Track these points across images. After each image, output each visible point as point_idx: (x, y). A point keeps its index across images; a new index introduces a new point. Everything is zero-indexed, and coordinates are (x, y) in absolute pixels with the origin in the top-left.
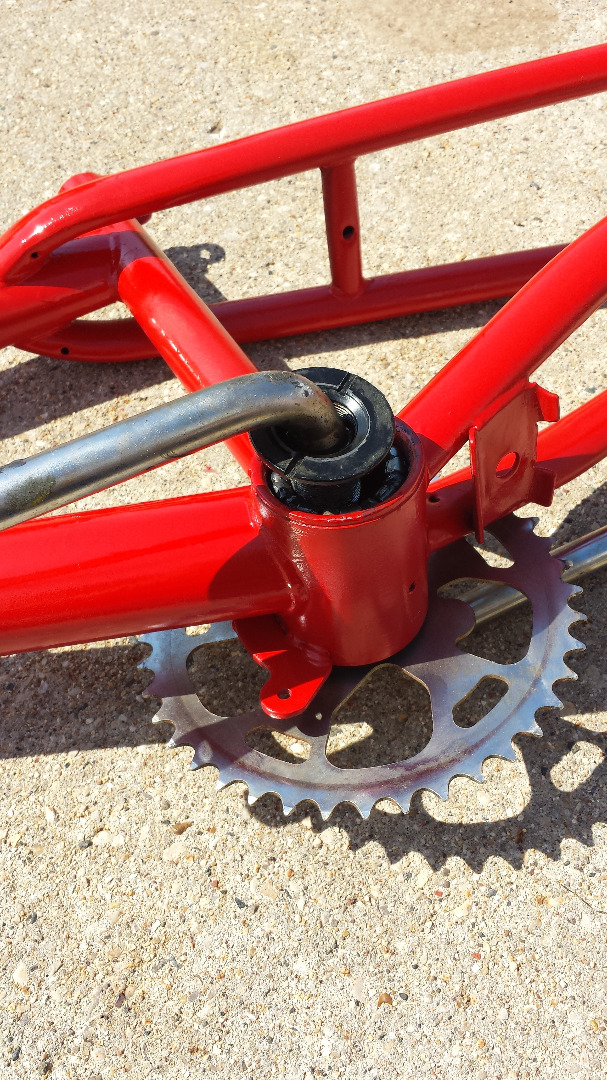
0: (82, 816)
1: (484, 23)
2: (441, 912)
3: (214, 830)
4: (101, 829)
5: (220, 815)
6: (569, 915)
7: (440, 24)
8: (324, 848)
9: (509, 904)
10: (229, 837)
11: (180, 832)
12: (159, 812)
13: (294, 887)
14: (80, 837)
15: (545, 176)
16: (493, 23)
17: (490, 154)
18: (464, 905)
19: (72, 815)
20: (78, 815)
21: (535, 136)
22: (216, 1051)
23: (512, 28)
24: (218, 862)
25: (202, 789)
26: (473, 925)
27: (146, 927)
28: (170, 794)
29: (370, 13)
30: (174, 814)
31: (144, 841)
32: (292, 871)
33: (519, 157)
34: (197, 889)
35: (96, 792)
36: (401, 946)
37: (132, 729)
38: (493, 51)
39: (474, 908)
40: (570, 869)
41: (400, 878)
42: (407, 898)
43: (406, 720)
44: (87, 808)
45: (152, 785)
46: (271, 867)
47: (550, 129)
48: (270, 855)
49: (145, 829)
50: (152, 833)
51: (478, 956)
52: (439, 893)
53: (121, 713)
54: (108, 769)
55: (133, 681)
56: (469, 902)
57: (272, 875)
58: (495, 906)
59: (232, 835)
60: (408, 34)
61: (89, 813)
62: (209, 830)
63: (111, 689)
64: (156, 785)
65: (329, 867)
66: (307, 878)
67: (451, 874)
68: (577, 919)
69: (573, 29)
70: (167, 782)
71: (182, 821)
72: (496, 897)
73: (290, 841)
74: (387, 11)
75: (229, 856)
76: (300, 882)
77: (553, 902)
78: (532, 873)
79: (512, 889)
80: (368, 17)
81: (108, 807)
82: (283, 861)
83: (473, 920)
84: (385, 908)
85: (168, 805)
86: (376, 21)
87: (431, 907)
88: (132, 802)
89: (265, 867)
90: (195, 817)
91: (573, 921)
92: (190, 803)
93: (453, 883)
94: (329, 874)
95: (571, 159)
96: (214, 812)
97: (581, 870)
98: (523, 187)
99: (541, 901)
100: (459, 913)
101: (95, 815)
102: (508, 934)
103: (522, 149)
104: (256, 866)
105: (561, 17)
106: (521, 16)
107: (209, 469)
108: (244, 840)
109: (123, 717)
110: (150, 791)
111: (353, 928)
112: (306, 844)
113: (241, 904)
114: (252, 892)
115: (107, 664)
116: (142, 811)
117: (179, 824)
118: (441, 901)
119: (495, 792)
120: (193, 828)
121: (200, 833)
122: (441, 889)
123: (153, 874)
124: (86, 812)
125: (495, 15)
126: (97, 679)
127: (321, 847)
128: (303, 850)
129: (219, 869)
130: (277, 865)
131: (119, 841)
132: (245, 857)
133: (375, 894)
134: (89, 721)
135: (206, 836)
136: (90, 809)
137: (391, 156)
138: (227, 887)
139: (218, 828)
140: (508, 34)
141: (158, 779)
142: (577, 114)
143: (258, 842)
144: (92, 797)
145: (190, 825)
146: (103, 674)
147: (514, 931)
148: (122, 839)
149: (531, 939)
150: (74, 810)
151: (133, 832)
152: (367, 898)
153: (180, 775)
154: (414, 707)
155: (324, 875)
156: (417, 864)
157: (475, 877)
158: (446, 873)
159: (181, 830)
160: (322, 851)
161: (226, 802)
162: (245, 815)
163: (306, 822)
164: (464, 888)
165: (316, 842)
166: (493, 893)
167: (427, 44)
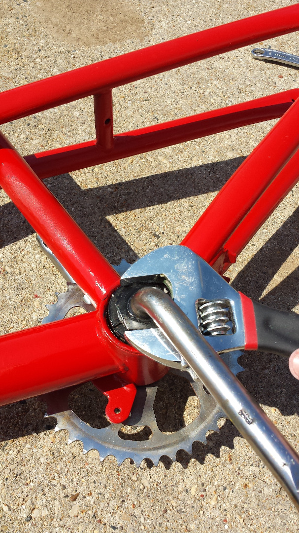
0: (22, 505)
1: (110, 27)
2: (205, 504)
3: (91, 494)
4: (34, 509)
5: (92, 486)
6: (259, 489)
7: (88, 28)
8: (146, 489)
9: (233, 492)
10: (100, 495)
11: (75, 500)
12: (61, 492)
13: (137, 512)
14: (25, 516)
15: (159, 112)
16: (114, 26)
17: (130, 102)
18: (214, 498)
19: (17, 505)
20: (20, 504)
21: (149, 90)
23: (124, 28)
24: (97, 510)
25: (79, 474)
26: (220, 506)
28: (64, 481)
29: (52, 23)
30: (69, 491)
31: (58, 509)
32: (134, 504)
33: (144, 103)
34: (91, 527)
35: (26, 490)
36: (192, 527)
37: (35, 451)
38: (118, 43)
39: (219, 498)
40: (254, 468)
41: (184, 493)
42: (189, 503)
43: (167, 412)
44: (24, 499)
45: (53, 479)
46: (123, 505)
47: (155, 86)
48: (121, 499)
49: (57, 503)
50: (61, 503)
51: (226, 521)
52: (202, 496)
53: (26, 443)
54: (28, 476)
55: (28, 424)
56: (216, 496)
57: (125, 509)
58: (227, 495)
59: (101, 494)
60: (74, 35)
61: (26, 502)
62: (88, 494)
63: (18, 432)
64: (55, 478)
65: (151, 497)
66: (142, 506)
67: (205, 485)
68: (262, 490)
69: (153, 28)
70: (61, 475)
71: (74, 493)
72: (227, 490)
73: (129, 489)
74: (60, 22)
75: (102, 505)
76: (139, 509)
77: (250, 485)
78: (239, 474)
79: (232, 485)
80: (51, 26)
81: (34, 496)
82: (128, 501)
83: (220, 505)
84: (180, 510)
85: (64, 487)
86: (56, 28)
87: (200, 504)
88: (46, 490)
89: (121, 506)
90: (80, 490)
91: (261, 492)
92: (75, 483)
93: (207, 488)
94: (151, 502)
95: (169, 101)
96: (88, 485)
97: (259, 467)
99: (246, 486)
100: (213, 503)
102: (236, 506)
103: (145, 98)
104: (116, 507)
105: (146, 21)
106: (127, 22)
107: (37, 296)
108: (107, 495)
109: (28, 446)
110: (53, 482)
111: (169, 524)
112: (137, 489)
113: (114, 528)
114: (118, 520)
115: (11, 418)
116: (52, 494)
117: (73, 495)
118: (204, 499)
119: (214, 439)
120: (81, 496)
121: (85, 497)
122: (203, 493)
123: (68, 524)
124: (24, 502)
125: (114, 22)
126: (9, 428)
127: (144, 488)
128: (136, 492)
129: (99, 513)
130: (126, 504)
131: (45, 512)
132: (110, 504)
133: (174, 504)
134: (11, 452)
135: (88, 498)
136: (26, 500)
137: (83, 107)
138: (106, 521)
139: (93, 493)
140: (123, 32)
141: (55, 475)
142: (166, 77)
143: (114, 495)
144: (25, 493)
145: (78, 495)
146: (11, 424)
147: (238, 505)
148: (47, 511)
149: (246, 506)
150: (17, 502)
151: (51, 506)
152: (171, 508)
153: (66, 470)
154: (168, 405)
155: (149, 502)
156: (189, 484)
157: (216, 483)
158: (203, 485)
159: (75, 498)
160: (145, 490)
161: (93, 478)
162: (104, 482)
163: (134, 478)
164: (213, 490)
165: (142, 487)
166: (225, 488)
167: (85, 40)
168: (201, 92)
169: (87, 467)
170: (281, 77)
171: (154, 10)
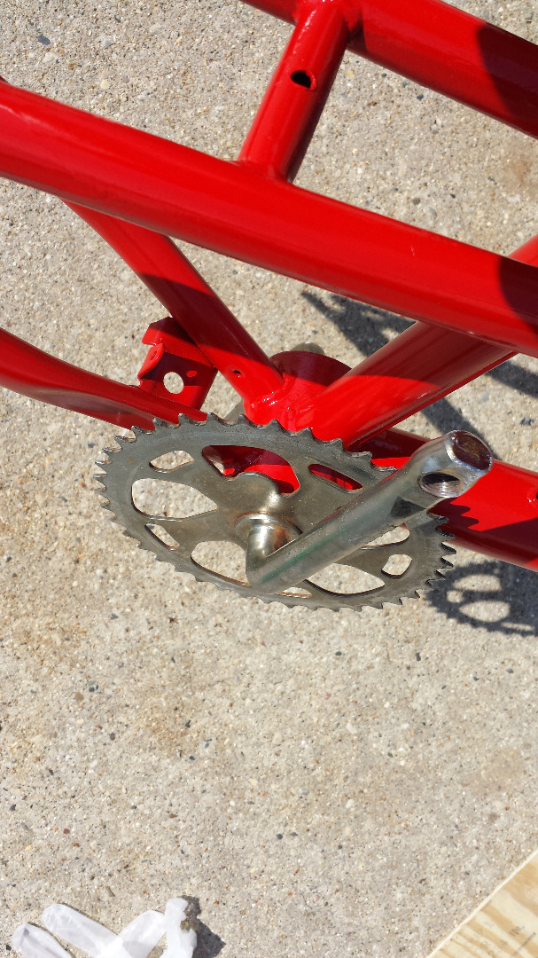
2: (253, 883)
3: (185, 822)
5: (190, 817)
9: (278, 890)
10: (190, 827)
12: (167, 806)
13: (204, 855)
18: (262, 884)
22: (152, 895)
24: (181, 834)
25: (187, 804)
27: (145, 847)
28: (174, 801)
30: (173, 810)
31: (157, 815)
32: (207, 849)
34: (169, 841)
36: (232, 889)
39: (265, 887)
40: (307, 888)
42: (243, 874)
44: (140, 793)
45: (168, 795)
46: (200, 844)
48: (202, 840)
49: (159, 811)
50: (161, 813)
51: (256, 902)
52: (256, 877)
54: (154, 781)
57: (199, 847)
58: (273, 889)
62: (183, 820)
64: (170, 795)
66: (211, 853)
70: (175, 796)
71: (174, 813)
72: (275, 887)
75: (186, 834)
77: (294, 896)
79: (282, 886)
83: (262, 890)
84: (234, 874)
85: (171, 805)
87: (250, 880)
88: (158, 798)
89: (198, 844)
90: (180, 814)
92: (180, 808)
96: (188, 815)
99: (290, 894)
100: (259, 886)
102: (271, 899)
104: (195, 842)
108: (195, 831)
109: (168, 760)
110: (167, 797)
111: (219, 877)
113: (183, 852)
114: (188, 850)
116: (160, 803)
118: (255, 880)
120: (177, 818)
121: (179, 821)
122: (258, 876)
129: (180, 837)
130: (202, 845)
131: (147, 812)
132: (192, 837)
133: (233, 868)
135: (181, 823)
138: (181, 844)
139: (187, 822)
141: (172, 793)
144: (144, 789)
145: (177, 816)
147: (274, 899)
148: (149, 811)
149: (278, 904)
150: (134, 792)
151: (154, 810)
152: (229, 869)
153: (181, 795)
156: (254, 864)
158: (263, 871)
159: (173, 816)
161: (194, 813)
162: (199, 821)
163: (221, 834)
164: (266, 879)
166: (275, 884)
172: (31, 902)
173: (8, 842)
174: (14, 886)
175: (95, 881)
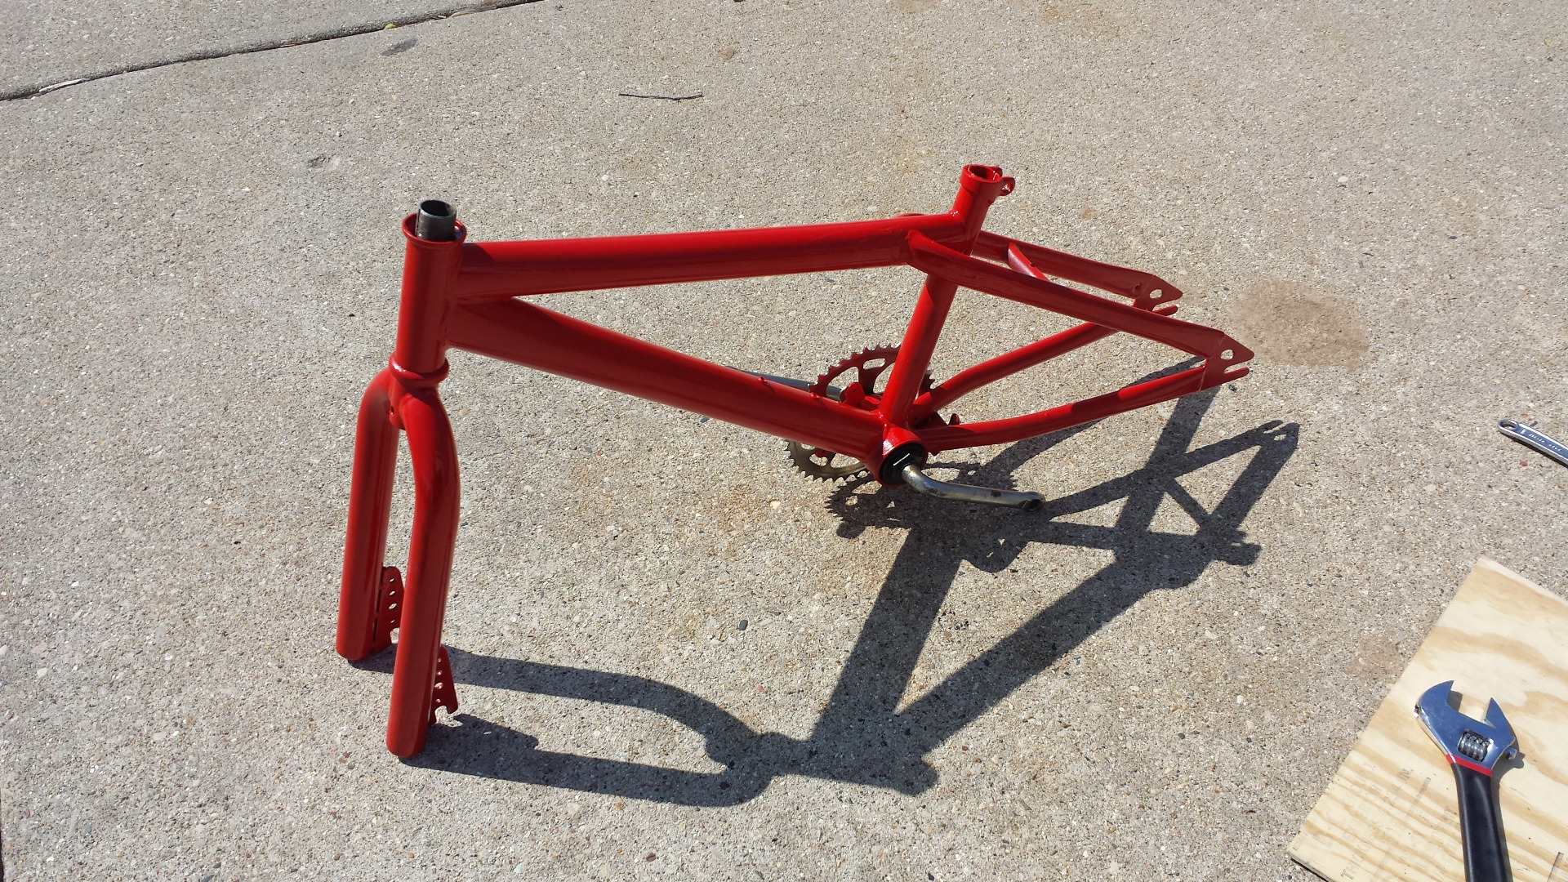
1: (1317, 346)
3: (1080, 730)
5: (1083, 726)
7: (1288, 341)
10: (1086, 734)
11: (1066, 727)
12: (1057, 717)
14: (1023, 718)
16: (1323, 346)
18: (1183, 784)
22: (1070, 804)
23: (1336, 351)
27: (1048, 756)
28: (1063, 712)
29: (1245, 325)
30: (1064, 720)
33: (1310, 443)
34: (1070, 749)
36: (1153, 791)
37: (1049, 683)
38: (1317, 367)
47: (1336, 428)
49: (1051, 722)
50: (1054, 724)
56: (1185, 784)
60: (1265, 345)
69: (1376, 359)
71: (1067, 723)
74: (1256, 325)
75: (1085, 741)
80: (1242, 327)
84: (1149, 777)
86: (1247, 331)
88: (1046, 711)
93: (1180, 776)
95: (1342, 450)
98: (1308, 463)
101: (1030, 711)
103: (1315, 439)
105: (1371, 349)
106: (1344, 343)
108: (1093, 737)
110: (1055, 709)
113: (1088, 759)
114: (1093, 757)
123: (1052, 739)
125: (1327, 340)
129: (1080, 745)
135: (1076, 731)
140: (1330, 356)
142: (1356, 422)
149: (1209, 804)
155: (1125, 759)
156: (1165, 765)
157: (1190, 777)
158: (1178, 771)
160: (1126, 750)
161: (1087, 722)
162: (1095, 729)
164: (1184, 779)
165: (1124, 746)
167: (1275, 355)
168: (1393, 451)
169: (1086, 713)
170: (1525, 465)
171: (1391, 336)
172: (945, 822)
173: (910, 765)
174: (924, 807)
175: (1007, 795)
